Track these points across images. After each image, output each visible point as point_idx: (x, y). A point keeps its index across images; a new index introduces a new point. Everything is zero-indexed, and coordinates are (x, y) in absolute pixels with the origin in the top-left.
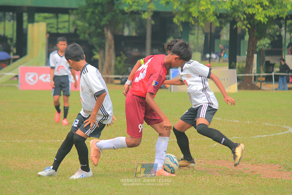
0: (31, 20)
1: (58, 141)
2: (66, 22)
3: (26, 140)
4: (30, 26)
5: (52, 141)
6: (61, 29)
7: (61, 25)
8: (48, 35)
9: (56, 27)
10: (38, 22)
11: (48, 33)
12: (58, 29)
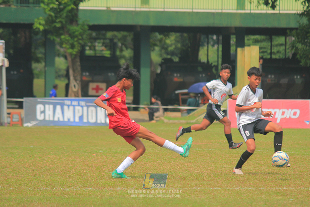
0: (241, 44)
1: (285, 188)
2: (281, 45)
3: (246, 188)
4: (239, 50)
5: (277, 188)
6: (275, 54)
7: (275, 50)
8: (261, 61)
9: (269, 51)
10: (249, 45)
11: (261, 58)
12: (271, 53)
